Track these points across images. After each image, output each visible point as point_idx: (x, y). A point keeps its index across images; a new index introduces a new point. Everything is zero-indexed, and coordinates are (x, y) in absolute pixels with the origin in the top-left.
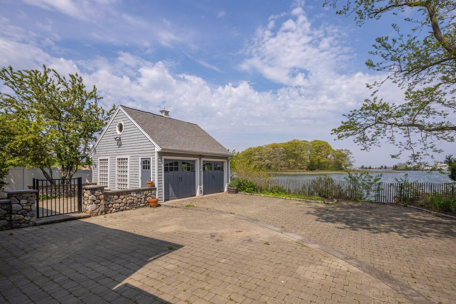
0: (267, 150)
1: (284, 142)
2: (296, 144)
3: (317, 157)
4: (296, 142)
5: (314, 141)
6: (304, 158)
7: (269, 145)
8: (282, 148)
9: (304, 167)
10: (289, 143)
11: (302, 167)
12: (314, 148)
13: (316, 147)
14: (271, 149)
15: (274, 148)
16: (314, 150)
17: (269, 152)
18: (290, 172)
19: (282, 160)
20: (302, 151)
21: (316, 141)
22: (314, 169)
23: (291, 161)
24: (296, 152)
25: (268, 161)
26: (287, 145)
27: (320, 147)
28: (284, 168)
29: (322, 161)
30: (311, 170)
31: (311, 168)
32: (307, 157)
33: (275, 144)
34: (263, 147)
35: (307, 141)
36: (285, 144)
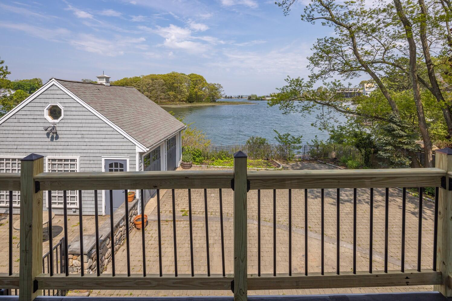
0: (146, 81)
1: (163, 74)
2: (175, 77)
3: (195, 90)
4: (176, 75)
5: (191, 75)
6: (183, 91)
7: (147, 76)
8: (162, 80)
9: (184, 99)
10: (168, 75)
11: (182, 100)
12: (192, 81)
13: (194, 80)
14: (150, 81)
15: (153, 80)
16: (192, 83)
17: (148, 84)
18: (171, 104)
19: (162, 92)
20: (181, 83)
21: (192, 74)
22: (193, 102)
23: (172, 93)
24: (175, 85)
25: (147, 93)
26: (167, 78)
27: (196, 81)
28: (164, 101)
29: (199, 93)
30: (190, 102)
31: (190, 100)
32: (185, 90)
33: (153, 75)
34: (140, 77)
35: (184, 74)
36: (164, 76)
